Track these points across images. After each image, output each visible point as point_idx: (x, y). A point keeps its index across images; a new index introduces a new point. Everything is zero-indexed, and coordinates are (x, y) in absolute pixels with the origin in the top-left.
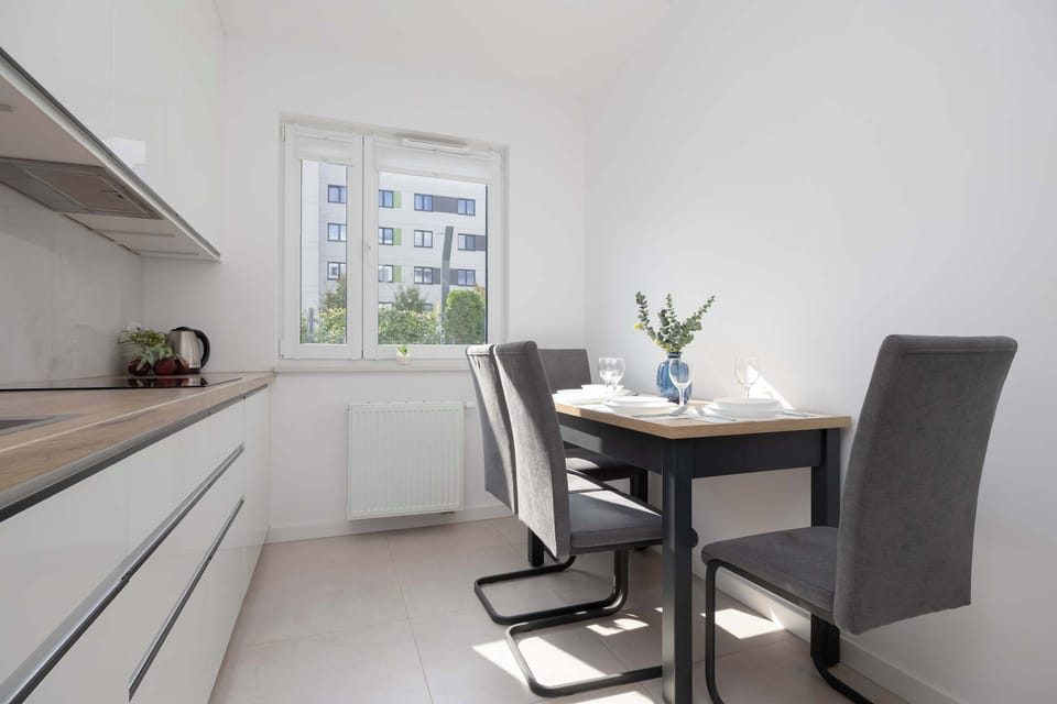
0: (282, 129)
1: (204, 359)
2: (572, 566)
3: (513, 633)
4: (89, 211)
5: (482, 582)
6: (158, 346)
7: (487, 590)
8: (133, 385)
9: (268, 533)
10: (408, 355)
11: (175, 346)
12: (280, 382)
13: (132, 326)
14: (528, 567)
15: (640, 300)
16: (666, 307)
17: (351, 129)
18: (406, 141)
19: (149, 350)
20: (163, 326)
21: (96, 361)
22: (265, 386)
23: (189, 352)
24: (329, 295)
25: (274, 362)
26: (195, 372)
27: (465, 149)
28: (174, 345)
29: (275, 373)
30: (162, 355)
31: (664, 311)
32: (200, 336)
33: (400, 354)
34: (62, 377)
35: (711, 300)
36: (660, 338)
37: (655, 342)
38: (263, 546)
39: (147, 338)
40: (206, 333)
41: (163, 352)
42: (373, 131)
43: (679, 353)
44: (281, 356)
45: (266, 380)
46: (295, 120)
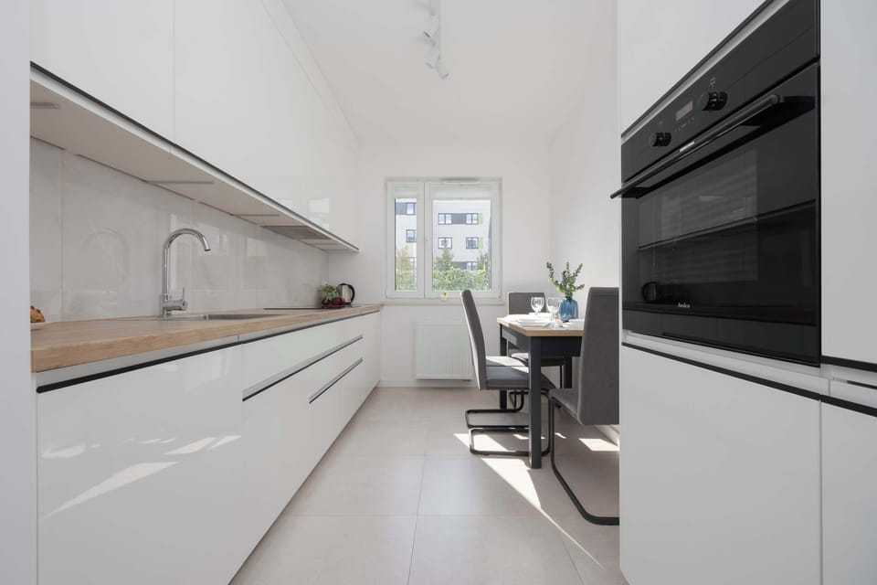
0: (386, 185)
1: (352, 299)
2: (521, 411)
3: (472, 431)
4: (306, 238)
5: (469, 412)
6: (334, 293)
7: (472, 415)
8: (323, 308)
10: (447, 296)
12: (385, 309)
13: (324, 284)
14: (498, 408)
15: (549, 266)
16: (566, 270)
17: (418, 180)
18: (445, 182)
19: (329, 294)
20: (335, 284)
21: (310, 298)
22: (379, 310)
23: (346, 296)
25: (383, 299)
26: (348, 304)
28: (339, 291)
29: (382, 305)
30: (335, 296)
31: (565, 272)
32: (350, 287)
33: (442, 296)
34: (297, 306)
35: (581, 266)
36: (561, 287)
37: (558, 289)
38: (375, 388)
39: (329, 289)
40: (353, 286)
41: (335, 295)
42: (429, 180)
43: (571, 294)
44: (386, 297)
45: (377, 308)
46: (391, 180)
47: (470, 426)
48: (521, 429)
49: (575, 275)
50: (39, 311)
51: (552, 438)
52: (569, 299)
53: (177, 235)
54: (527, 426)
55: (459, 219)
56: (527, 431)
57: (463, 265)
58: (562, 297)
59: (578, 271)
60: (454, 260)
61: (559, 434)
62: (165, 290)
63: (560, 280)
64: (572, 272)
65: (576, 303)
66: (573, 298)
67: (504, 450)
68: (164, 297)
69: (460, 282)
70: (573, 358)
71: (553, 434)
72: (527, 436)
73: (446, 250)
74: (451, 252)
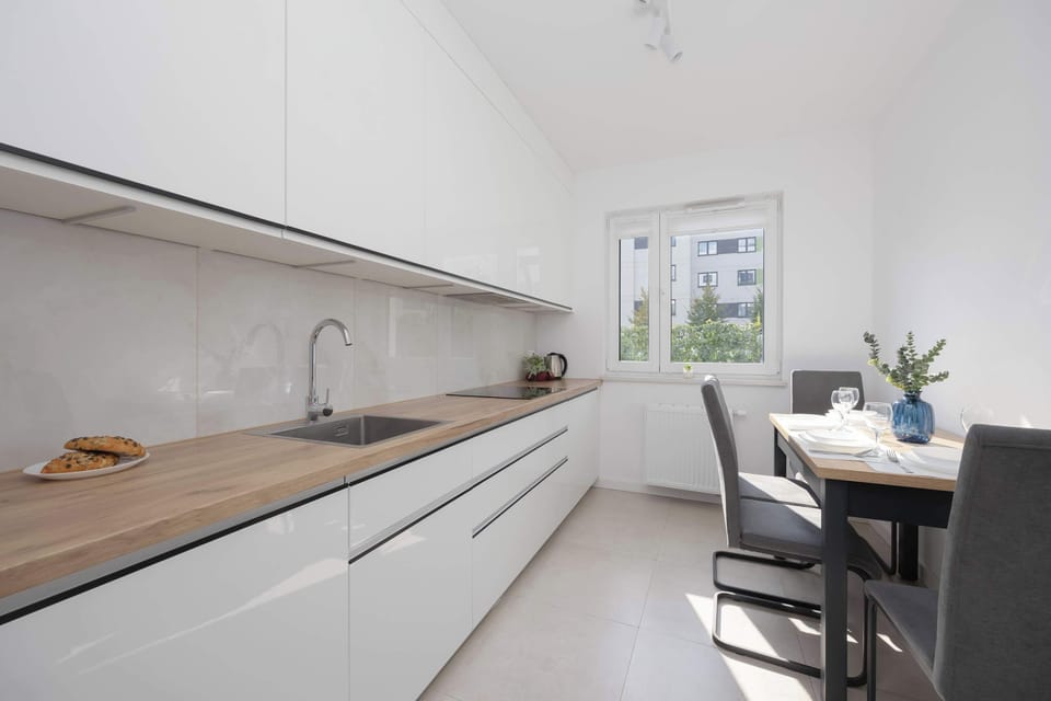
1: (563, 373)
3: (720, 597)
5: (719, 555)
6: (540, 366)
7: (722, 562)
9: (597, 480)
10: (691, 371)
11: (548, 365)
13: (530, 354)
15: (869, 339)
16: (906, 345)
17: (650, 211)
18: (690, 210)
19: (534, 367)
20: (544, 353)
22: (596, 389)
23: (555, 369)
24: (696, 301)
25: (602, 373)
26: (558, 379)
27: (741, 204)
29: (602, 381)
30: (540, 370)
31: (903, 349)
32: (562, 357)
33: (685, 371)
35: (941, 344)
36: (894, 376)
37: (888, 379)
38: (592, 487)
39: (535, 360)
40: (566, 356)
41: (542, 368)
42: (667, 209)
43: (918, 392)
44: (607, 369)
45: (593, 386)
46: (615, 214)
47: (719, 586)
48: (805, 610)
49: (929, 358)
50: (135, 445)
51: (871, 646)
52: (914, 399)
53: (319, 329)
54: (818, 608)
55: (727, 247)
56: (818, 617)
57: (732, 310)
58: (898, 394)
59: (935, 352)
60: (719, 302)
61: (886, 639)
62: (312, 392)
63: (894, 364)
64: (921, 351)
65: (928, 408)
66: (922, 397)
67: (770, 652)
68: (311, 400)
69: (719, 339)
70: (921, 529)
71: (874, 637)
72: (817, 629)
73: (707, 288)
74: (716, 292)
